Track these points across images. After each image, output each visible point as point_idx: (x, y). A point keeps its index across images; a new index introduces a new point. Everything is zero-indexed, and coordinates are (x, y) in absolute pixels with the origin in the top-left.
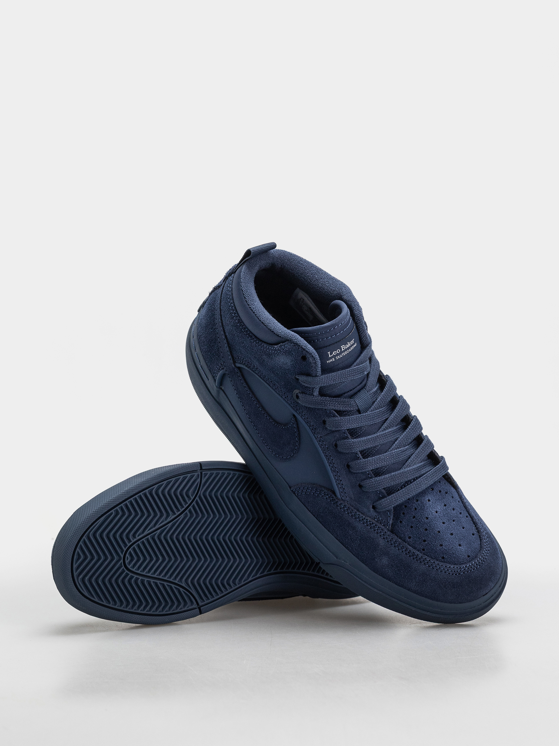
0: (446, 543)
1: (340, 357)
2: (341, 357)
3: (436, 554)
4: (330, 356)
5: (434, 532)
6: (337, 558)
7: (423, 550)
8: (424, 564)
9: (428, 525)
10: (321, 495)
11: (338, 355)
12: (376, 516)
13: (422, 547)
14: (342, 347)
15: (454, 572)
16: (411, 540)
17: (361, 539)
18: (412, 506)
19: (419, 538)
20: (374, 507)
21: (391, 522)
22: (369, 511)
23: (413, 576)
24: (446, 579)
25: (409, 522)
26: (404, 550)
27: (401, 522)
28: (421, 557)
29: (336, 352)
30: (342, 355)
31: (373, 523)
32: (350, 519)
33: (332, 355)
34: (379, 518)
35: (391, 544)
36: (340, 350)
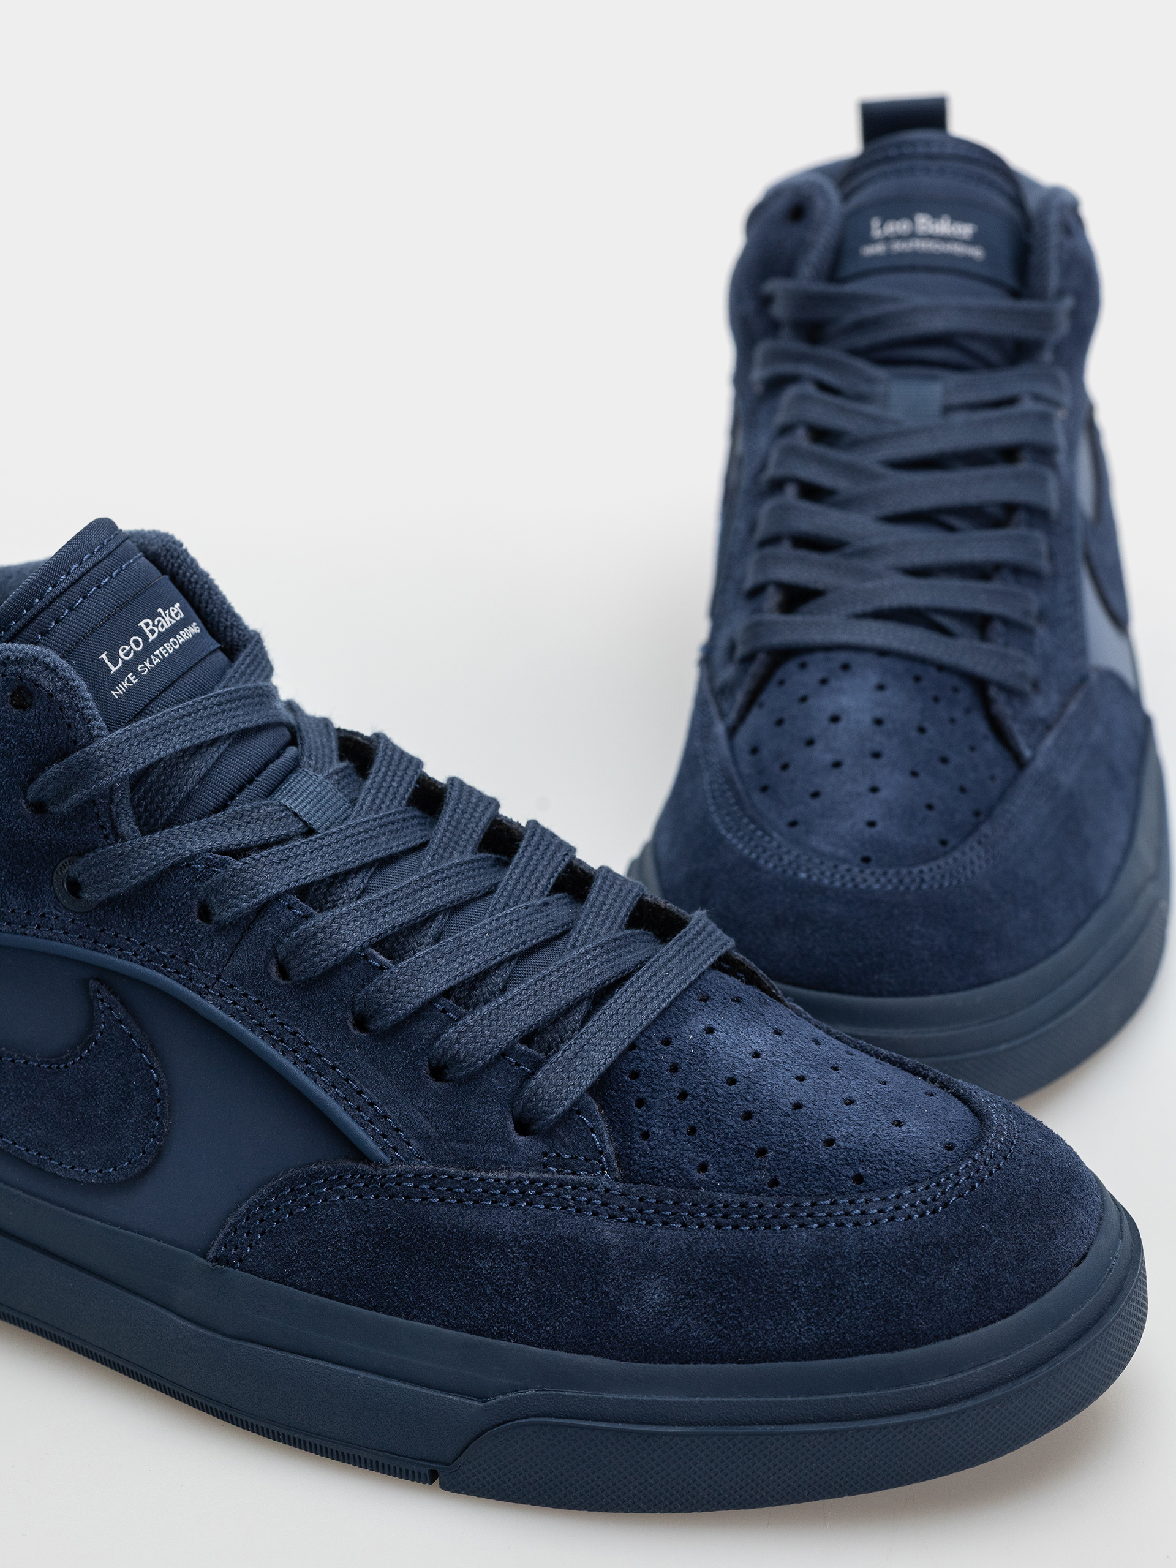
0: (842, 1129)
1: (151, 663)
2: (155, 662)
3: (827, 1174)
4: (114, 669)
5: (779, 1112)
6: (482, 1398)
7: (774, 1183)
8: (801, 1226)
9: (746, 1100)
10: (318, 1197)
11: (140, 657)
12: (545, 1154)
13: (764, 1177)
14: (144, 627)
15: (924, 1206)
16: (711, 1171)
17: (532, 1267)
18: (658, 1063)
19: (737, 1151)
20: (523, 1128)
21: (610, 1148)
22: (513, 1148)
23: (784, 1288)
24: (907, 1242)
25: (674, 1117)
26: (703, 1214)
27: (645, 1136)
28: (778, 1206)
29: (127, 648)
30: (157, 656)
31: (546, 1185)
32: (457, 1217)
33: (120, 664)
34: (558, 1155)
35: (649, 1223)
36: (140, 640)
